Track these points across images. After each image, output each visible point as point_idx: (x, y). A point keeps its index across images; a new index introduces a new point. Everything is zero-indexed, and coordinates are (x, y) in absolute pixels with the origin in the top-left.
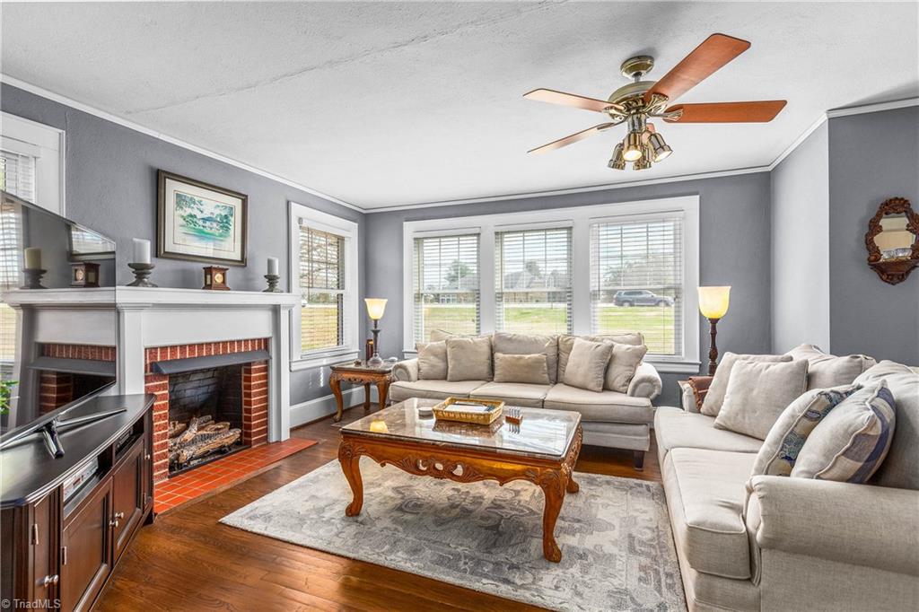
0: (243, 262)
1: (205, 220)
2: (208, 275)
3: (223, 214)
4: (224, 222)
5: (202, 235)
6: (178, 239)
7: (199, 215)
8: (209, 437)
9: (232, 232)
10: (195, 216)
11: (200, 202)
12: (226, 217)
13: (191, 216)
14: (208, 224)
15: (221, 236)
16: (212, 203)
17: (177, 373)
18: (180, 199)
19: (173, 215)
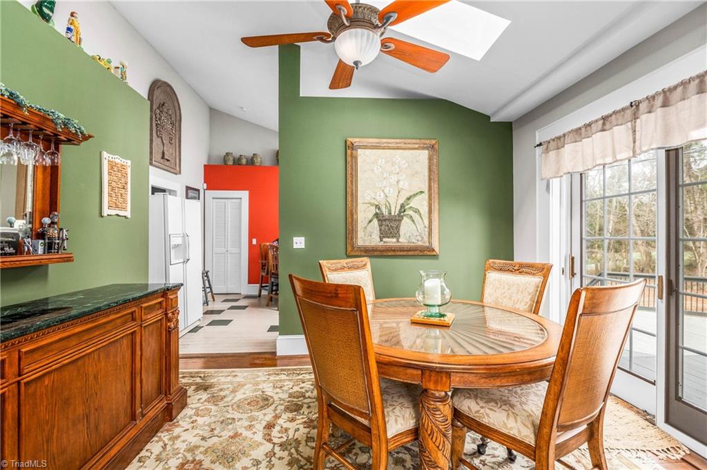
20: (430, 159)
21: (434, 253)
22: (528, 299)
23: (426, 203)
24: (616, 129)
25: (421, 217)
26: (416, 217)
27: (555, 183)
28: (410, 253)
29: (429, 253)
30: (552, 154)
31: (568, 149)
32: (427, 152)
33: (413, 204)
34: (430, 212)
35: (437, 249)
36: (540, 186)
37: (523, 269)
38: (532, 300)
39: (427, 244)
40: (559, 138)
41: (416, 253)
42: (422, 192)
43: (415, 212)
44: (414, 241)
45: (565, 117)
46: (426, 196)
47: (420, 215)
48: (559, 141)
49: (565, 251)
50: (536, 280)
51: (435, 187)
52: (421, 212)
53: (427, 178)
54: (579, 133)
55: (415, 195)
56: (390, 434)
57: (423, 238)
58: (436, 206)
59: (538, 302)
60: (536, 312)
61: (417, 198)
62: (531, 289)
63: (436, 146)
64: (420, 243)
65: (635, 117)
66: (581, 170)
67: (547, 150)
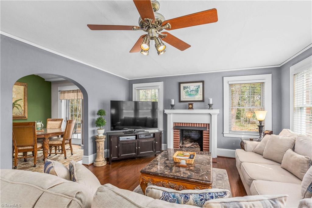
0: (203, 101)
1: (191, 91)
2: (190, 105)
3: (196, 88)
4: (197, 91)
5: (190, 95)
6: (184, 97)
7: (189, 90)
8: (193, 148)
9: (199, 93)
10: (188, 91)
11: (189, 87)
12: (197, 89)
13: (187, 91)
14: (192, 92)
15: (196, 94)
16: (193, 86)
17: (188, 130)
18: (185, 88)
19: (183, 92)
20: (25, 89)
21: (26, 118)
22: (58, 126)
23: (23, 103)
24: (75, 93)
25: (21, 107)
26: (19, 107)
27: (63, 101)
28: (17, 119)
29: (24, 118)
30: (62, 94)
31: (66, 94)
32: (23, 87)
33: (18, 103)
34: (24, 105)
35: (27, 117)
36: (59, 101)
37: (56, 120)
38: (59, 126)
39: (23, 116)
40: (64, 91)
41: (19, 119)
42: (21, 99)
43: (19, 105)
44: (18, 115)
45: (65, 87)
46: (23, 100)
47: (21, 106)
48: (64, 92)
49: (65, 116)
50: (60, 122)
51: (26, 98)
52: (21, 105)
53: (23, 95)
54: (69, 92)
55: (19, 100)
56: (38, 147)
57: (22, 114)
58: (26, 104)
59: (60, 126)
60: (60, 128)
61: (19, 101)
62: (59, 124)
63: (27, 85)
64: (20, 115)
65: (78, 92)
66: (69, 99)
67: (61, 93)
